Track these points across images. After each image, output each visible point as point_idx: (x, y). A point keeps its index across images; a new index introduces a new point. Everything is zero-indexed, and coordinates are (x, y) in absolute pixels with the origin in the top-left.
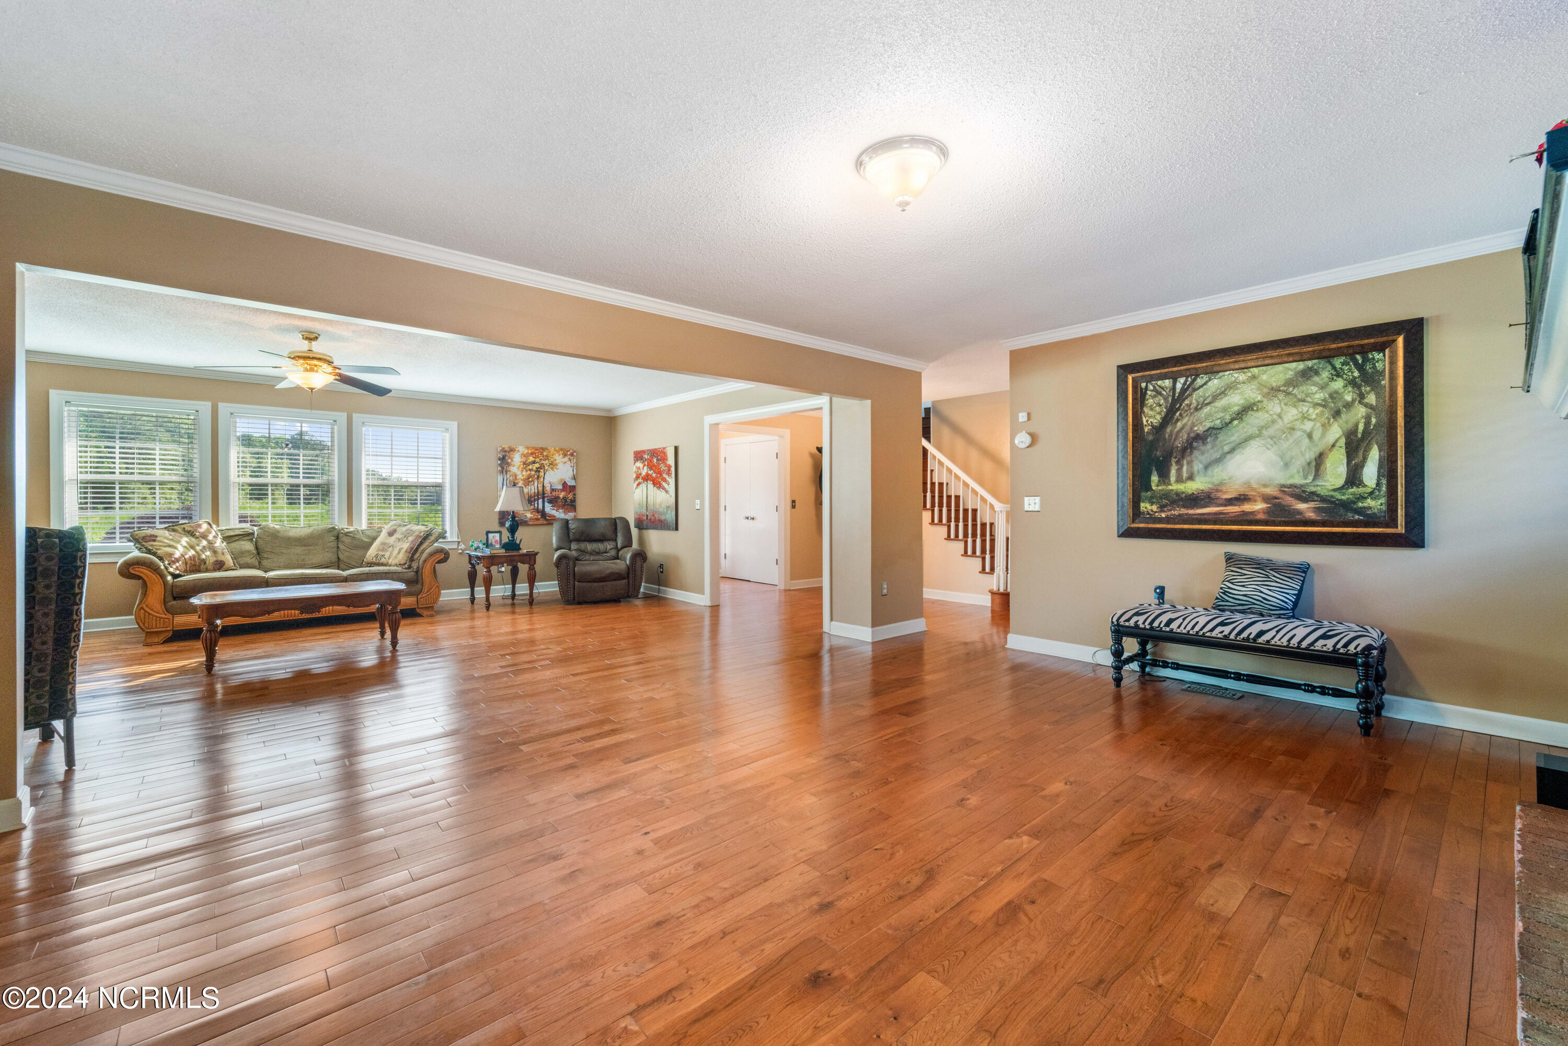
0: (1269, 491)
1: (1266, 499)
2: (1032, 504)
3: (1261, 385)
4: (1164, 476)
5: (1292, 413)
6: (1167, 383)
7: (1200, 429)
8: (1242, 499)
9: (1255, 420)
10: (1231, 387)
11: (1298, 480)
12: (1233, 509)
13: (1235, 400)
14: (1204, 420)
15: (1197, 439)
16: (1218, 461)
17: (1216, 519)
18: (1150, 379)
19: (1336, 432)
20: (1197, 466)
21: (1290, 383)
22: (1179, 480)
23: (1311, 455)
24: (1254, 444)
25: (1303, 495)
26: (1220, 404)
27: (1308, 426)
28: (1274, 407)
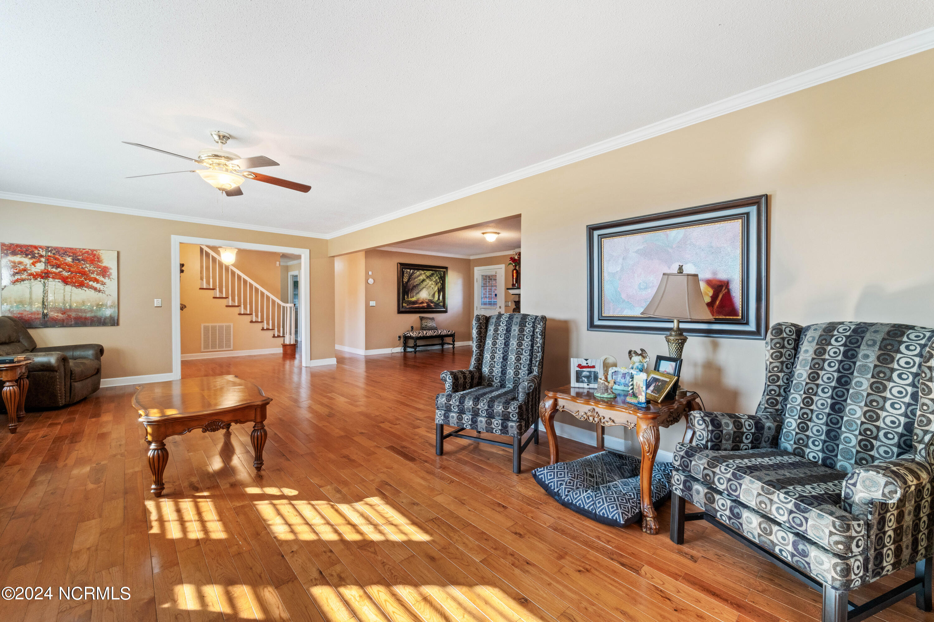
0: (427, 301)
1: (427, 303)
2: (372, 303)
3: (426, 275)
4: (408, 296)
5: (430, 283)
6: (409, 270)
7: (415, 284)
8: (422, 303)
9: (425, 283)
10: (421, 274)
11: (431, 299)
12: (421, 305)
13: (421, 278)
14: (417, 281)
15: (415, 287)
16: (418, 293)
17: (418, 308)
18: (406, 269)
19: (436, 288)
20: (414, 294)
21: (430, 276)
22: (411, 298)
23: (433, 293)
24: (424, 289)
25: (432, 302)
26: (419, 278)
27: (433, 286)
28: (428, 281)
